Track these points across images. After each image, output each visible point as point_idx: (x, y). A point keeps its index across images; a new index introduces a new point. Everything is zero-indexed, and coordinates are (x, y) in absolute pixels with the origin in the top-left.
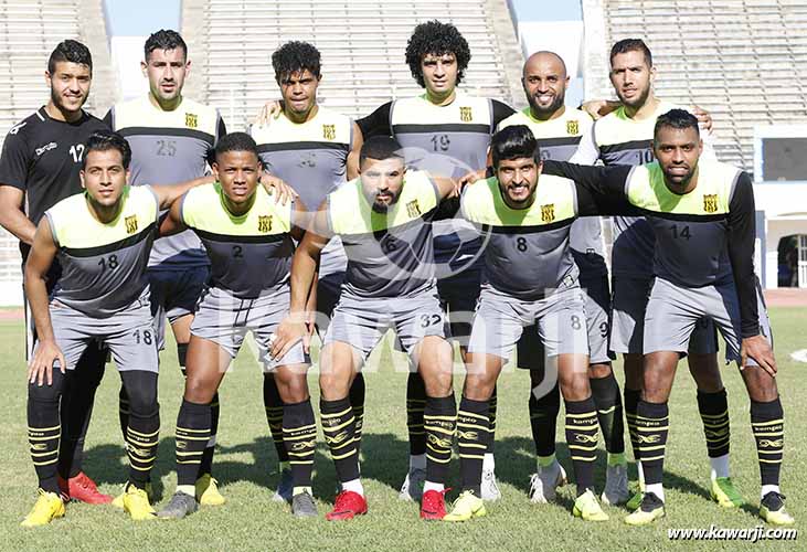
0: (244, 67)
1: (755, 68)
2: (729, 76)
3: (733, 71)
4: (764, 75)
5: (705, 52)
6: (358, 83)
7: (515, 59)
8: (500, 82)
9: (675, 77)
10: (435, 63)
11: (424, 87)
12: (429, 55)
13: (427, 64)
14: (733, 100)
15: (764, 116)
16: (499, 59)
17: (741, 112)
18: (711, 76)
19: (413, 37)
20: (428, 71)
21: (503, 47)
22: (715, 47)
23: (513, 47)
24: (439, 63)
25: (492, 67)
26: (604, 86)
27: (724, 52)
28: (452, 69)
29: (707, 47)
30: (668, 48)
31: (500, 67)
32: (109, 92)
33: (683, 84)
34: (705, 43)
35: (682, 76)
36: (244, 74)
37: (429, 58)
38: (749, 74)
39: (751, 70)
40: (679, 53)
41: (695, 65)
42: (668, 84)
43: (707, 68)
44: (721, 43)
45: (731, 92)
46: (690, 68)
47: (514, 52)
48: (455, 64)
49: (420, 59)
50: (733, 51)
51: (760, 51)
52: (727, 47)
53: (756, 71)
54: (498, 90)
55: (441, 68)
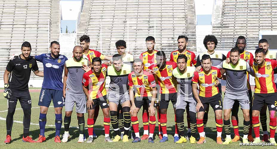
0: (103, 11)
1: (270, 11)
2: (261, 14)
3: (263, 12)
4: (273, 14)
5: (255, 6)
6: (139, 16)
7: (191, 8)
8: (185, 16)
9: (243, 14)
10: (210, 44)
11: (207, 49)
12: (209, 42)
13: (208, 44)
14: (261, 22)
15: (270, 28)
16: (186, 8)
17: (263, 26)
18: (255, 14)
19: (205, 38)
20: (208, 46)
21: (188, 4)
22: (258, 4)
23: (191, 4)
24: (211, 44)
25: (183, 11)
26: (219, 17)
27: (261, 6)
28: (213, 45)
29: (256, 4)
30: (242, 5)
31: (186, 11)
32: (57, 18)
33: (246, 17)
34: (255, 3)
35: (246, 14)
36: (102, 13)
37: (208, 43)
38: (268, 14)
39: (269, 12)
40: (246, 6)
41: (251, 10)
42: (240, 17)
43: (254, 11)
44: (261, 3)
45: (261, 19)
46: (249, 11)
47: (192, 6)
48: (214, 44)
49: (206, 43)
50: (264, 6)
51: (273, 6)
52: (262, 4)
53: (270, 12)
54: (184, 19)
55: (211, 45)
